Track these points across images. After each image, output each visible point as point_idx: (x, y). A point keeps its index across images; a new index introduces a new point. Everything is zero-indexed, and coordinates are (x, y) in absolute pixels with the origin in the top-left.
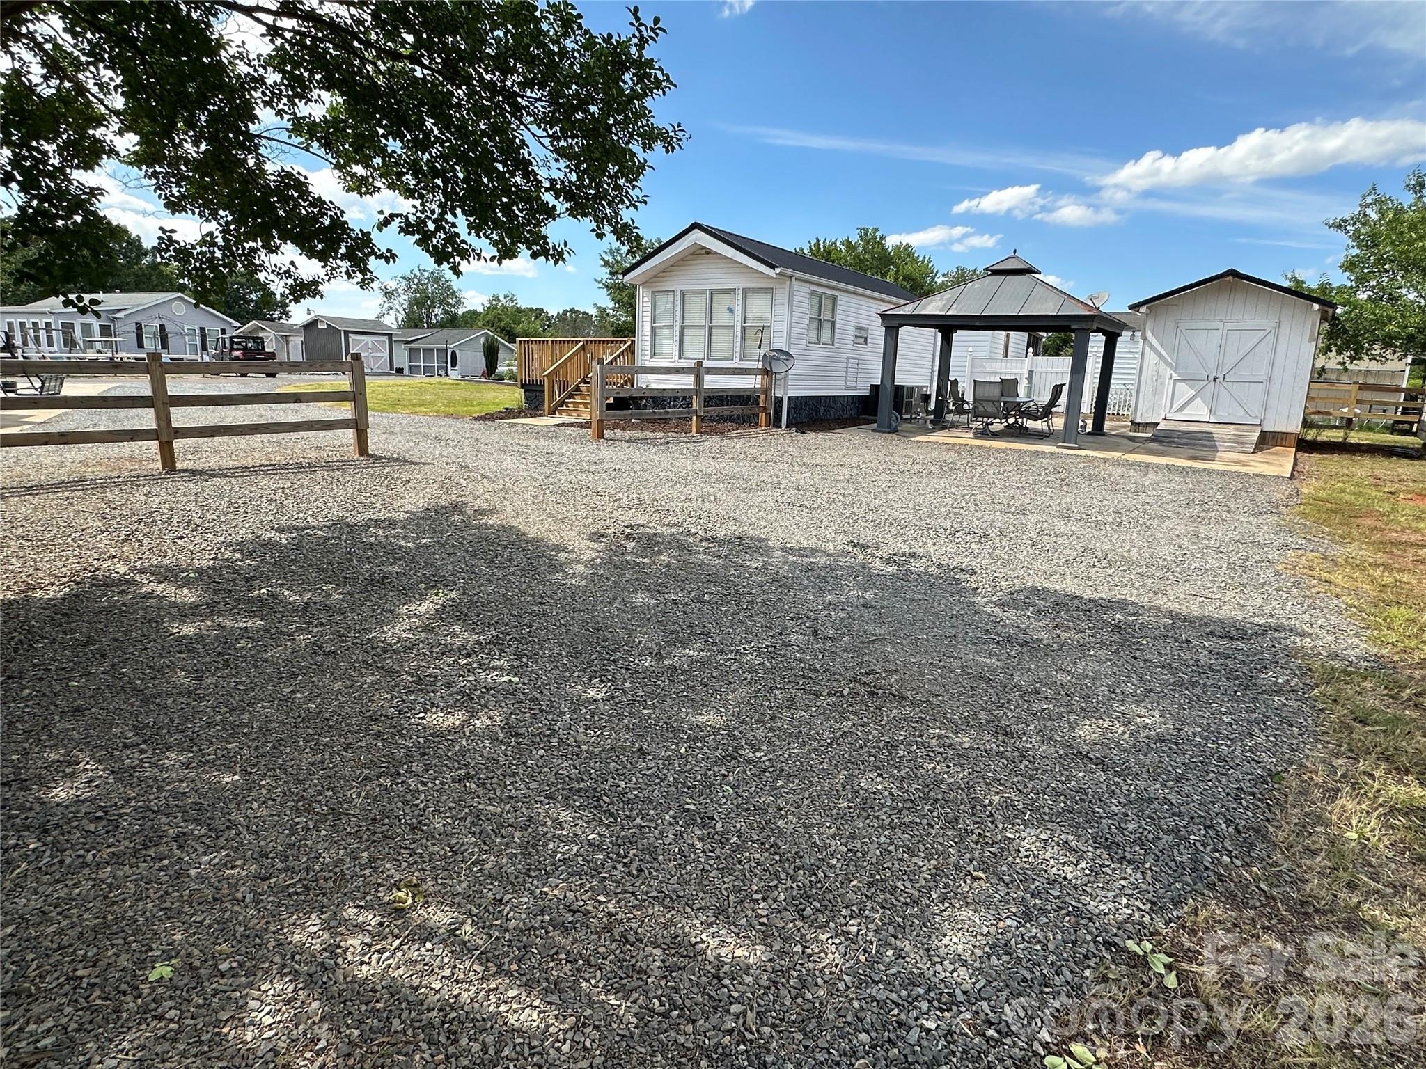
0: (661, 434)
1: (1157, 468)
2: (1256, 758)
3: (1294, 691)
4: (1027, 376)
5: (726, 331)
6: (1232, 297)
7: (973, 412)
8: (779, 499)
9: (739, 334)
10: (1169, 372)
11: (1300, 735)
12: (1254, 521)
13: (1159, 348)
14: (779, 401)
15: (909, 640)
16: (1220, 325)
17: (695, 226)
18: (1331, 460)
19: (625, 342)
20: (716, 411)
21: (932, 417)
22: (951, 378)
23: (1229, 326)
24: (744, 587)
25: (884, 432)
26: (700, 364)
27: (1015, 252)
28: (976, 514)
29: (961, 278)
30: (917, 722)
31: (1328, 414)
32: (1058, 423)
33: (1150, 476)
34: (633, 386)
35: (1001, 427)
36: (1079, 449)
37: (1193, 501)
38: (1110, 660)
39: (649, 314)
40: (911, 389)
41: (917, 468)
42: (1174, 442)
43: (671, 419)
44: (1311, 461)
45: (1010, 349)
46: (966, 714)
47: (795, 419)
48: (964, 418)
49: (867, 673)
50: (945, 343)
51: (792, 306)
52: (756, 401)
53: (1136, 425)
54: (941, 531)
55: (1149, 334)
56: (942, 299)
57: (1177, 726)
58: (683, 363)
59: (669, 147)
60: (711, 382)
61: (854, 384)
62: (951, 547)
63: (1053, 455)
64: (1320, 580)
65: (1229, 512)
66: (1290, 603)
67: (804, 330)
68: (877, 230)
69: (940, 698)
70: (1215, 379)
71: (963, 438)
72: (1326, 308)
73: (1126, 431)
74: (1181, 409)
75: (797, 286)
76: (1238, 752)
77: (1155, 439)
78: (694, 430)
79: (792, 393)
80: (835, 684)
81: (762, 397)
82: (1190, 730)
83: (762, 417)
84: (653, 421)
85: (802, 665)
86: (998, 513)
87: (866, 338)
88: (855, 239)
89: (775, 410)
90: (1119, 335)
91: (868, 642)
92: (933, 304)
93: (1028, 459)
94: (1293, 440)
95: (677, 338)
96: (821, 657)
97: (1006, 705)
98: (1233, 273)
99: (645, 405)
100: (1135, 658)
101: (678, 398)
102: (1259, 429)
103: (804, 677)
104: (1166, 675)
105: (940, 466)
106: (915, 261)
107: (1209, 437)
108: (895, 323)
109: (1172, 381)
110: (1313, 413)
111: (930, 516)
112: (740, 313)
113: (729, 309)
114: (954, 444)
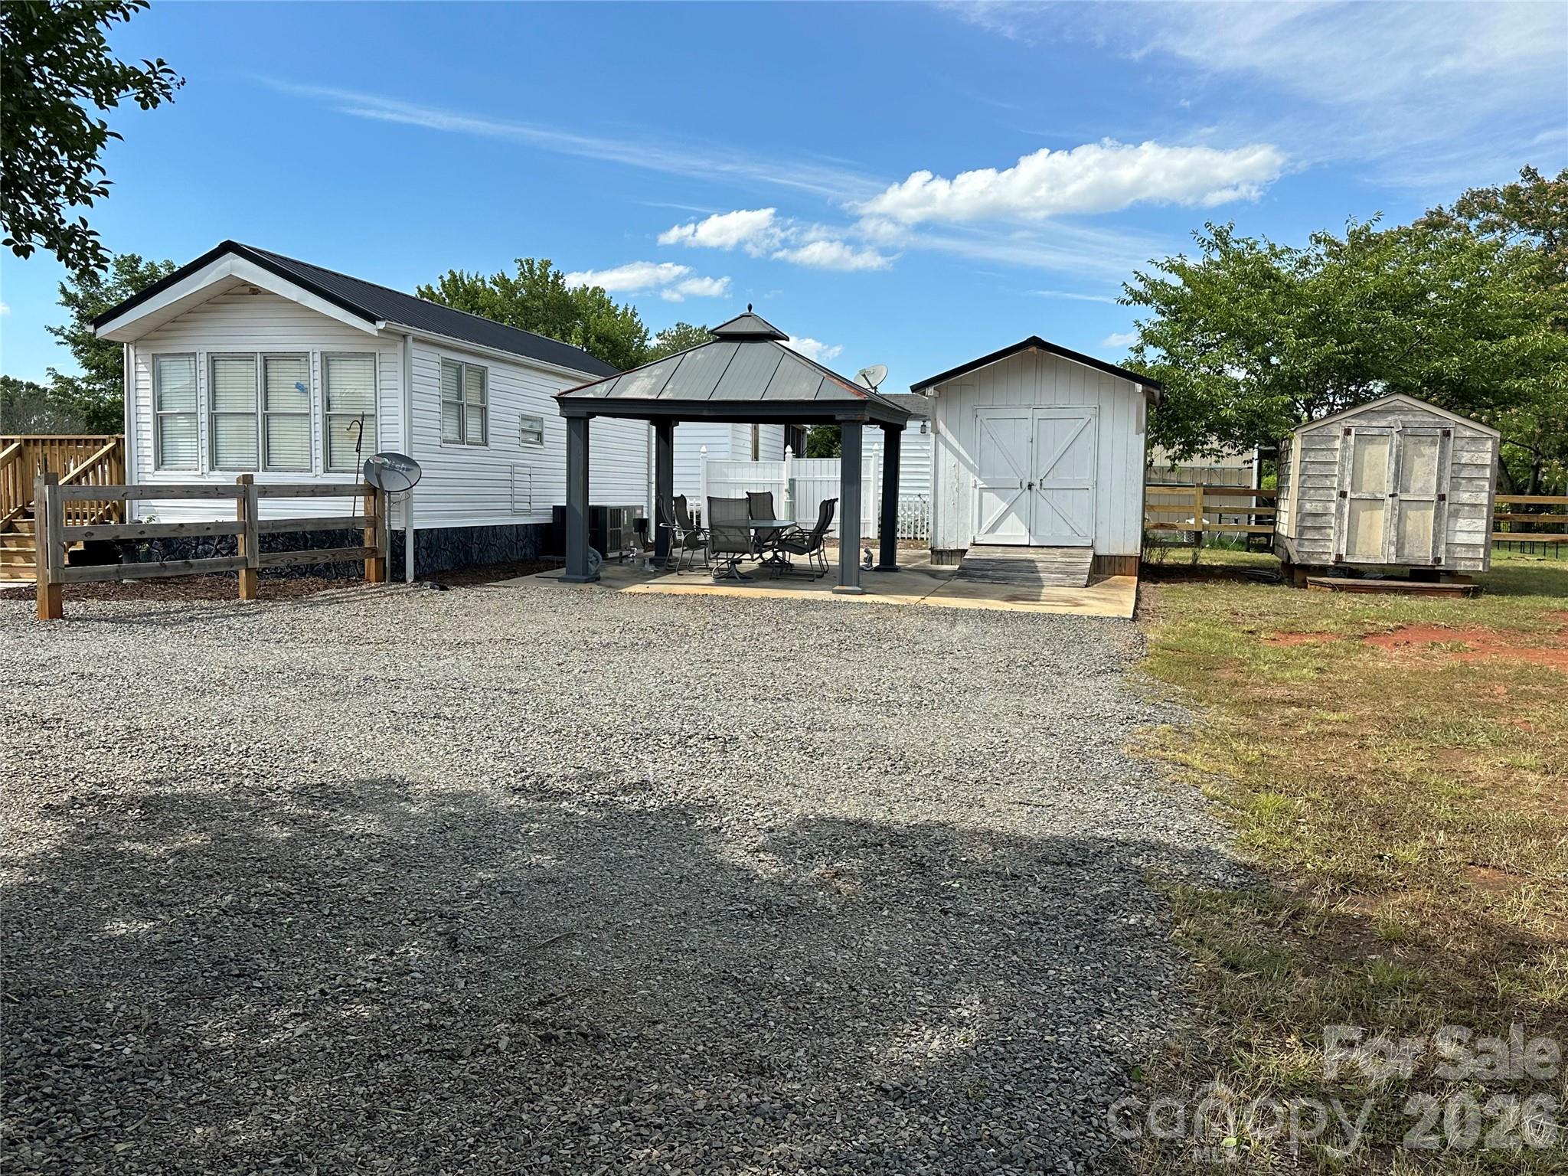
0: (179, 604)
1: (968, 614)
2: (1107, 1047)
3: (1150, 934)
4: (786, 486)
5: (296, 422)
6: (1039, 375)
7: (710, 544)
8: (397, 708)
9: (319, 428)
10: (972, 478)
11: (1161, 1000)
12: (1091, 684)
13: (956, 445)
14: (399, 537)
15: (612, 931)
16: (1029, 413)
17: (227, 247)
18: (1180, 591)
19: (104, 442)
20: (283, 559)
21: (653, 553)
22: (676, 494)
23: (1039, 413)
24: (327, 875)
25: (578, 582)
26: (248, 479)
27: (750, 308)
28: (719, 706)
29: (683, 342)
30: (622, 1077)
31: (1173, 527)
32: (832, 555)
33: (958, 628)
34: (122, 520)
35: (755, 565)
36: (863, 593)
37: (1013, 661)
38: (911, 921)
39: (150, 393)
40: (617, 512)
41: (629, 638)
42: (987, 576)
43: (200, 576)
44: (1159, 593)
45: (761, 447)
46: (701, 1048)
47: (430, 566)
48: (700, 554)
49: (541, 1003)
50: (662, 441)
51: (411, 383)
52: (358, 539)
53: (939, 555)
54: (666, 738)
55: (941, 426)
56: (650, 376)
57: (1004, 1014)
58: (218, 478)
59: (148, 100)
60: (270, 510)
61: (526, 506)
62: (680, 763)
63: (828, 605)
64: (1175, 763)
65: (1059, 674)
66: (1139, 803)
67: (434, 421)
68: (548, 264)
69: (660, 1027)
70: (1030, 486)
71: (699, 585)
72: (1151, 390)
73: (925, 562)
74: (993, 528)
75: (417, 352)
76: (1085, 1040)
77: (962, 573)
78: (243, 593)
79: (419, 525)
80: (485, 1032)
81: (369, 532)
82: (1019, 1019)
83: (370, 565)
84: (164, 581)
85: (427, 1006)
86: (750, 702)
87: (540, 434)
88: (513, 276)
89: (393, 553)
90: (903, 427)
91: (544, 946)
92: (637, 383)
93: (793, 613)
94: (1133, 566)
95: (205, 435)
96: (462, 985)
97: (762, 1021)
98: (1034, 341)
99: (149, 552)
100: (945, 912)
101: (212, 538)
102: (1091, 553)
103: (430, 1027)
104: (986, 934)
105: (665, 633)
106: (612, 312)
107: (1030, 567)
108: (581, 412)
109: (977, 491)
110: (1156, 527)
111: (648, 716)
112: (318, 392)
113: (299, 386)
114: (686, 596)
